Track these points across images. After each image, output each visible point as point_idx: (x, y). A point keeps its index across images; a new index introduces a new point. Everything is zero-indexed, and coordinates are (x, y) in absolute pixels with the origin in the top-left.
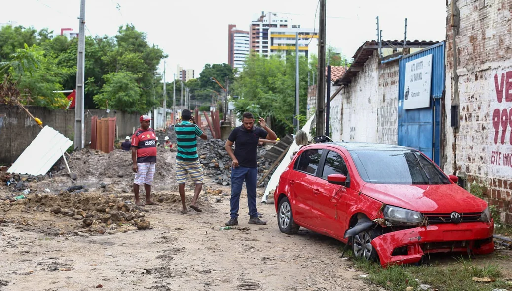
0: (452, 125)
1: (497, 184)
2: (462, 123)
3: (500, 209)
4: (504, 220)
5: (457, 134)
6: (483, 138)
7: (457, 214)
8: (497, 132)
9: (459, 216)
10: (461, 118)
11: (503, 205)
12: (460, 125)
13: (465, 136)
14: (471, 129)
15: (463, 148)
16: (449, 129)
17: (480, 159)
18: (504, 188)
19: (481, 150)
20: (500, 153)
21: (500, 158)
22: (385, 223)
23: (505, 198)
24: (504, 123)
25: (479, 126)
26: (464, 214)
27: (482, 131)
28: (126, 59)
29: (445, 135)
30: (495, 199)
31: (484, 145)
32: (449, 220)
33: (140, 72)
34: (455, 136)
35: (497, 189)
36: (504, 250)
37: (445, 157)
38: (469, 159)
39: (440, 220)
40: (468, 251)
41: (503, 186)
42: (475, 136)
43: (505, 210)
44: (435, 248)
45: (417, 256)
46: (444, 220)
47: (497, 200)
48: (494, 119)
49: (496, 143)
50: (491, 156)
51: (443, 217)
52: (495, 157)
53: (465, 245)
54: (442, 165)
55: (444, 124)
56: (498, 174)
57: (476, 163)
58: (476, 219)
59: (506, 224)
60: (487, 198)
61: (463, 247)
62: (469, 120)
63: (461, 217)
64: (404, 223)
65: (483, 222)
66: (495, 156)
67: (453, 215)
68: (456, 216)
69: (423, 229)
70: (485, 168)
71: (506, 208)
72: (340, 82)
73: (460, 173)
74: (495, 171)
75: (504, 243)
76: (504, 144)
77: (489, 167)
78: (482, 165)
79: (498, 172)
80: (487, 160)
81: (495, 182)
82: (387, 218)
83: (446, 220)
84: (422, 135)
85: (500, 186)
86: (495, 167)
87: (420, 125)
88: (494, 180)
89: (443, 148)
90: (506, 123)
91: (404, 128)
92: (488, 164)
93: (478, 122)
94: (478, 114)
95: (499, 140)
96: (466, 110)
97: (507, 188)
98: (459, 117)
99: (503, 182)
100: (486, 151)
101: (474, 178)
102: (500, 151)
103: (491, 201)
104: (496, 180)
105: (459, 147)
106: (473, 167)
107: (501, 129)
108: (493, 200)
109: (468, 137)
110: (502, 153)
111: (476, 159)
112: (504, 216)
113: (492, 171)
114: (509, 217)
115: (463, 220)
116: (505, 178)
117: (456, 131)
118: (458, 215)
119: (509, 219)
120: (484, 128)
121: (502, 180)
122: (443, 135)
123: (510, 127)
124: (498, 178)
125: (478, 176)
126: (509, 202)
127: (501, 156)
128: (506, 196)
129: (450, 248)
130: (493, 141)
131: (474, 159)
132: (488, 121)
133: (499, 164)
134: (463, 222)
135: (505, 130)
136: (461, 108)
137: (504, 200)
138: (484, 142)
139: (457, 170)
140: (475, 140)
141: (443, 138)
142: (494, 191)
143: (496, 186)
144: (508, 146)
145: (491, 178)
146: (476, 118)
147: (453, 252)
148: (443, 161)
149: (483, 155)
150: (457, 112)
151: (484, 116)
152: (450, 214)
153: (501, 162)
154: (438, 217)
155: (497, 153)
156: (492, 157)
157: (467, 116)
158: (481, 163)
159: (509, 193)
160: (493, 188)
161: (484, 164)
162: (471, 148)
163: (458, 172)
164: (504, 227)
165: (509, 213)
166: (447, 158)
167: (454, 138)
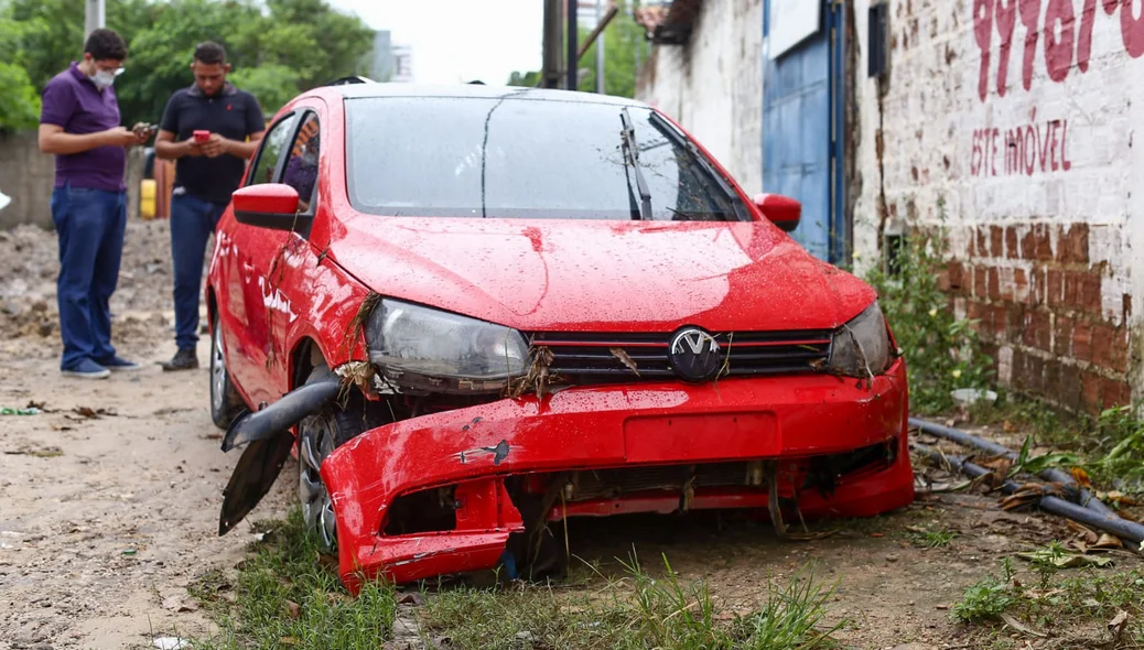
0: (871, 73)
1: (988, 244)
2: (897, 58)
3: (999, 335)
4: (1009, 375)
5: (886, 99)
6: (948, 91)
7: (703, 336)
8: (986, 57)
9: (714, 346)
10: (894, 45)
11: (1007, 320)
12: (890, 67)
13: (905, 98)
14: (918, 70)
15: (899, 142)
16: (866, 87)
17: (943, 166)
18: (1009, 257)
19: (945, 134)
20: (996, 133)
21: (995, 150)
22: (369, 380)
23: (1010, 295)
24: (1005, 17)
25: (938, 51)
26: (740, 335)
27: (945, 68)
28: (277, 40)
29: (855, 110)
30: (983, 298)
31: (953, 116)
32: (663, 364)
33: (308, 66)
34: (881, 109)
35: (989, 262)
36: (959, 499)
37: (857, 180)
38: (915, 172)
39: (616, 363)
40: (773, 506)
41: (1005, 249)
42: (929, 90)
43: (1012, 339)
44: (609, 494)
45: (491, 539)
46: (633, 367)
47: (988, 301)
48: (976, 15)
49: (983, 96)
50: (971, 149)
51: (630, 351)
52: (980, 151)
53: (763, 480)
54: (850, 205)
55: (853, 73)
56: (990, 210)
57: (932, 184)
58: (804, 361)
59: (1016, 390)
60: (962, 300)
61: (753, 489)
62: (913, 41)
63: (722, 350)
64: (446, 380)
65: (839, 376)
66: (982, 144)
67: (683, 341)
68: (697, 348)
69: (531, 409)
70: (955, 193)
71: (1016, 328)
72: (666, 30)
73: (894, 223)
74: (982, 199)
75: (971, 466)
76: (1007, 94)
77: (967, 190)
78: (948, 185)
79: (990, 200)
80: (959, 168)
81: (981, 239)
82: (378, 356)
83: (641, 364)
84: (808, 123)
85: (997, 252)
86: (984, 182)
87: (803, 97)
88: (979, 232)
89: (849, 151)
90: (1011, 13)
91: (774, 115)
92: (962, 178)
93: (936, 41)
94: (934, 14)
95: (992, 86)
96: (904, 11)
97: (1016, 256)
98: (888, 41)
99: (1004, 234)
100: (956, 133)
101: (930, 235)
102: (993, 127)
103: (972, 308)
104: (987, 231)
105: (892, 138)
106: (925, 198)
107: (996, 40)
108: (978, 304)
109: (911, 101)
110: (1002, 131)
111: (934, 170)
112: (1010, 360)
113: (975, 202)
114: (1022, 362)
115: (733, 364)
116: (1010, 221)
117: (884, 90)
118: (707, 343)
119: (1022, 369)
120: (950, 56)
121: (1001, 230)
122: (849, 108)
123: (1025, 24)
124: (991, 222)
125: (936, 227)
126: (1023, 305)
127: (1000, 141)
128: (1014, 285)
129: (680, 494)
130: (975, 94)
131: (926, 172)
132: (962, 28)
133: (994, 173)
134: (733, 377)
135: (1009, 40)
136: (893, 10)
137: (1008, 301)
138: (950, 104)
139: (887, 216)
140: (929, 105)
141: (850, 119)
142: (980, 271)
143: (984, 254)
144: (1018, 100)
145: (970, 228)
146: (930, 27)
147: (692, 512)
148: (852, 190)
149: (948, 150)
150: (883, 25)
151: (950, 12)
152: (670, 336)
153: (999, 163)
154: (606, 350)
155: (987, 131)
156: (975, 149)
157: (908, 31)
158: (945, 179)
159: (1022, 271)
160: (976, 260)
161: (952, 182)
162: (919, 135)
163: (888, 221)
164: (1009, 399)
165: (1024, 348)
166: (861, 183)
167: (878, 115)
